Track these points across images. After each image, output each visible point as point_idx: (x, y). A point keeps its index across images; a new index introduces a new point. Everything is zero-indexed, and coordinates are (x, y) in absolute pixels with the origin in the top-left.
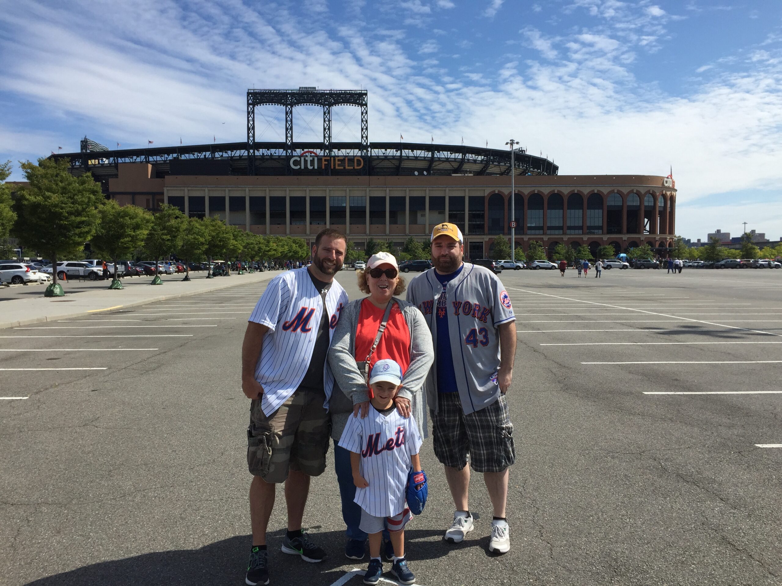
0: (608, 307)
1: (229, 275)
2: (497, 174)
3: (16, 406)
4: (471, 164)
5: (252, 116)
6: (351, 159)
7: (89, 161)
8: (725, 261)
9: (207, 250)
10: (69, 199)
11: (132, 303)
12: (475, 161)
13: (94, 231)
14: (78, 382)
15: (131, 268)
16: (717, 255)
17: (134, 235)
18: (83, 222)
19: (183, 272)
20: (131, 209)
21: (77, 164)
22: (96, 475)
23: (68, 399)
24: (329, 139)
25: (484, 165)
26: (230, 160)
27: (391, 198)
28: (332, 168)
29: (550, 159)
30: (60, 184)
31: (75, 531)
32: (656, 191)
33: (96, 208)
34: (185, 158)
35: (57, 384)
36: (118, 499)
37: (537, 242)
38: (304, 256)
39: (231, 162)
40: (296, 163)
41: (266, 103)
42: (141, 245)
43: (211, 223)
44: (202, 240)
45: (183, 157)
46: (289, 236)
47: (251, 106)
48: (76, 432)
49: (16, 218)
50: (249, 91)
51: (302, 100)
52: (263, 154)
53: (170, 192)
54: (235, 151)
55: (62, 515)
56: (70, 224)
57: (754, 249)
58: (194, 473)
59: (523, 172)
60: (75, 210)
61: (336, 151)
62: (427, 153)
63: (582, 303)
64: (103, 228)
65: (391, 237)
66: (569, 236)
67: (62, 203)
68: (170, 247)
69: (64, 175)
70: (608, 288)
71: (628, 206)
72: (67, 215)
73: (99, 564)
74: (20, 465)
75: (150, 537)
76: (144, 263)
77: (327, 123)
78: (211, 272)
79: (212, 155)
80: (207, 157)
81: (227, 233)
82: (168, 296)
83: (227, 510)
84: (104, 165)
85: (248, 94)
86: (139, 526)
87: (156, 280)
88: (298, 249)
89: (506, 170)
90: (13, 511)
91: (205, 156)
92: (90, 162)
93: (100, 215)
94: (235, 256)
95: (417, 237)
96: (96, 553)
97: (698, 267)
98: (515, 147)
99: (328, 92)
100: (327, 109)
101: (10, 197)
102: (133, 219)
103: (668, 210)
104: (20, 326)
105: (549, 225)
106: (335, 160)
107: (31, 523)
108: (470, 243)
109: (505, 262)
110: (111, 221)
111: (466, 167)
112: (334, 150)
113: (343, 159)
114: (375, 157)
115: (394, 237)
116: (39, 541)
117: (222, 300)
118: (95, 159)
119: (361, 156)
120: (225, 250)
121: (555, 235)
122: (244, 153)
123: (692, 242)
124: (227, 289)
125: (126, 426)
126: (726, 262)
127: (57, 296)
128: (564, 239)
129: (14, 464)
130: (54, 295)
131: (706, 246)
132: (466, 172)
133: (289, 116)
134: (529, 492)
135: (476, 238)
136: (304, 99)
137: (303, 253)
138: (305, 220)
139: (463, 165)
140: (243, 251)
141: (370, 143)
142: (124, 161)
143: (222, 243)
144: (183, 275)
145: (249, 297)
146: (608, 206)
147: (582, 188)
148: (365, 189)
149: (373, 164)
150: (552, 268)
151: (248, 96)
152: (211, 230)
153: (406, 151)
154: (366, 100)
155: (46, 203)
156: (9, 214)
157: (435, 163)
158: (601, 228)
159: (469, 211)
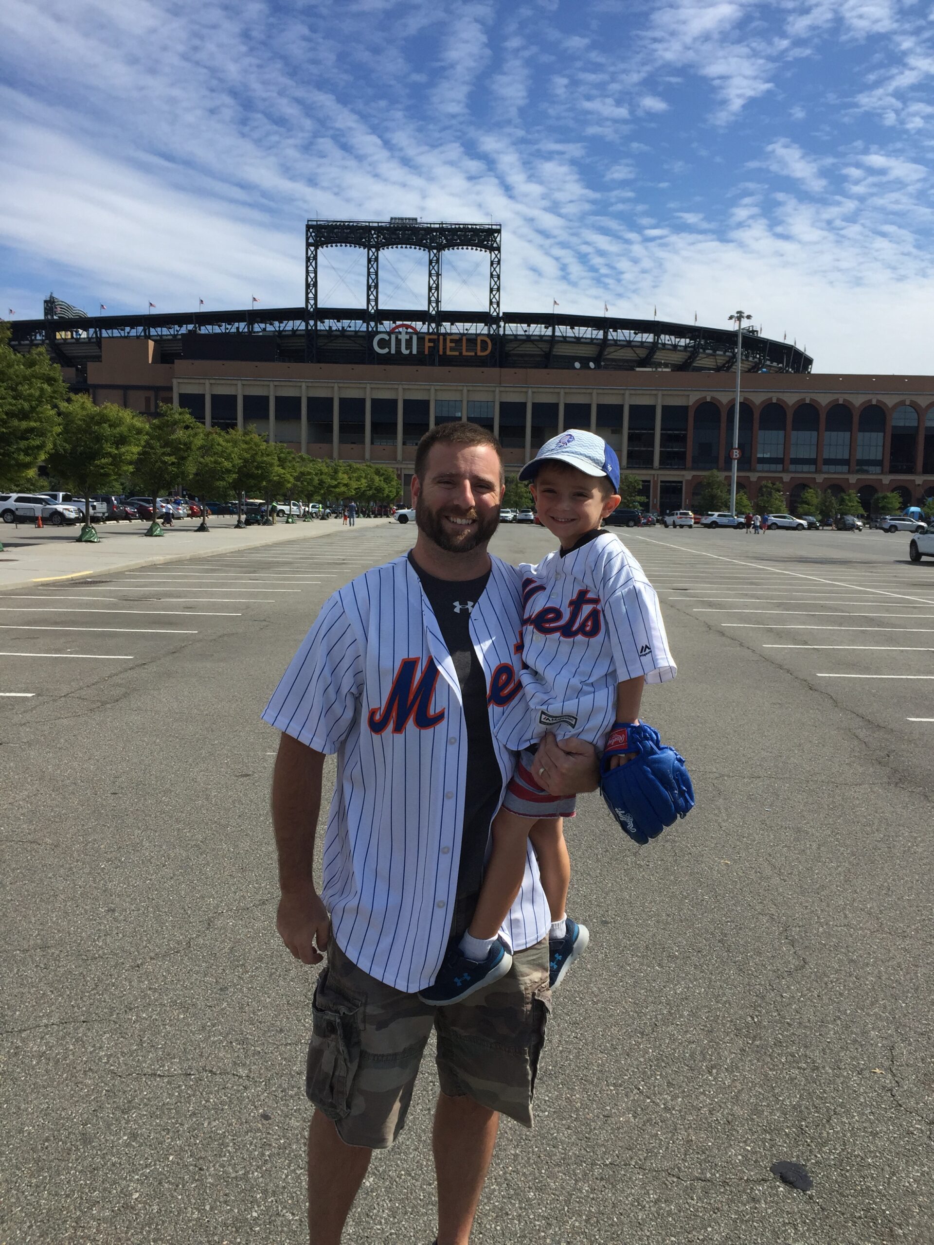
1: (271, 524)
2: (710, 369)
4: (668, 351)
5: (313, 264)
6: (472, 340)
7: (57, 334)
9: (236, 481)
10: (10, 391)
11: (107, 568)
12: (675, 347)
13: (50, 446)
15: (118, 508)
17: (116, 454)
18: (31, 430)
19: (199, 517)
20: (113, 410)
21: (38, 337)
24: (437, 306)
25: (688, 354)
26: (278, 336)
27: (535, 405)
28: (441, 353)
29: (800, 347)
33: (55, 406)
34: (207, 332)
37: (774, 484)
38: (393, 495)
39: (278, 339)
40: (383, 343)
41: (337, 243)
42: (128, 471)
43: (243, 438)
44: (227, 464)
45: (204, 330)
46: (368, 464)
47: (312, 248)
50: (310, 223)
51: (395, 239)
52: (330, 327)
53: (182, 386)
54: (285, 322)
56: (11, 433)
59: (753, 368)
60: (19, 410)
61: (447, 325)
62: (596, 332)
64: (66, 441)
66: (826, 476)
68: (176, 476)
71: (927, 428)
72: (5, 417)
76: (139, 500)
77: (435, 278)
78: (243, 517)
79: (248, 328)
80: (241, 330)
81: (268, 455)
82: (169, 557)
84: (81, 341)
85: (308, 227)
87: (154, 529)
88: (383, 485)
89: (725, 364)
91: (238, 328)
92: (58, 336)
93: (60, 420)
94: (281, 493)
98: (745, 324)
99: (437, 226)
100: (435, 255)
102: (115, 428)
105: (793, 455)
106: (445, 340)
108: (662, 482)
109: (719, 515)
110: (80, 430)
111: (659, 356)
112: (444, 324)
113: (459, 339)
114: (510, 337)
118: (66, 330)
119: (488, 335)
120: (264, 483)
121: (802, 472)
122: (299, 325)
124: (267, 547)
128: (817, 481)
132: (659, 365)
133: (372, 266)
135: (672, 475)
136: (398, 238)
137: (390, 492)
138: (396, 438)
139: (654, 352)
140: (295, 485)
141: (504, 313)
142: (111, 335)
143: (260, 472)
144: (197, 521)
145: (300, 563)
146: (893, 426)
147: (852, 395)
148: (493, 389)
149: (507, 349)
150: (800, 527)
151: (308, 231)
152: (243, 450)
153: (562, 328)
154: (498, 242)
157: (609, 349)
158: (879, 463)
159: (662, 430)
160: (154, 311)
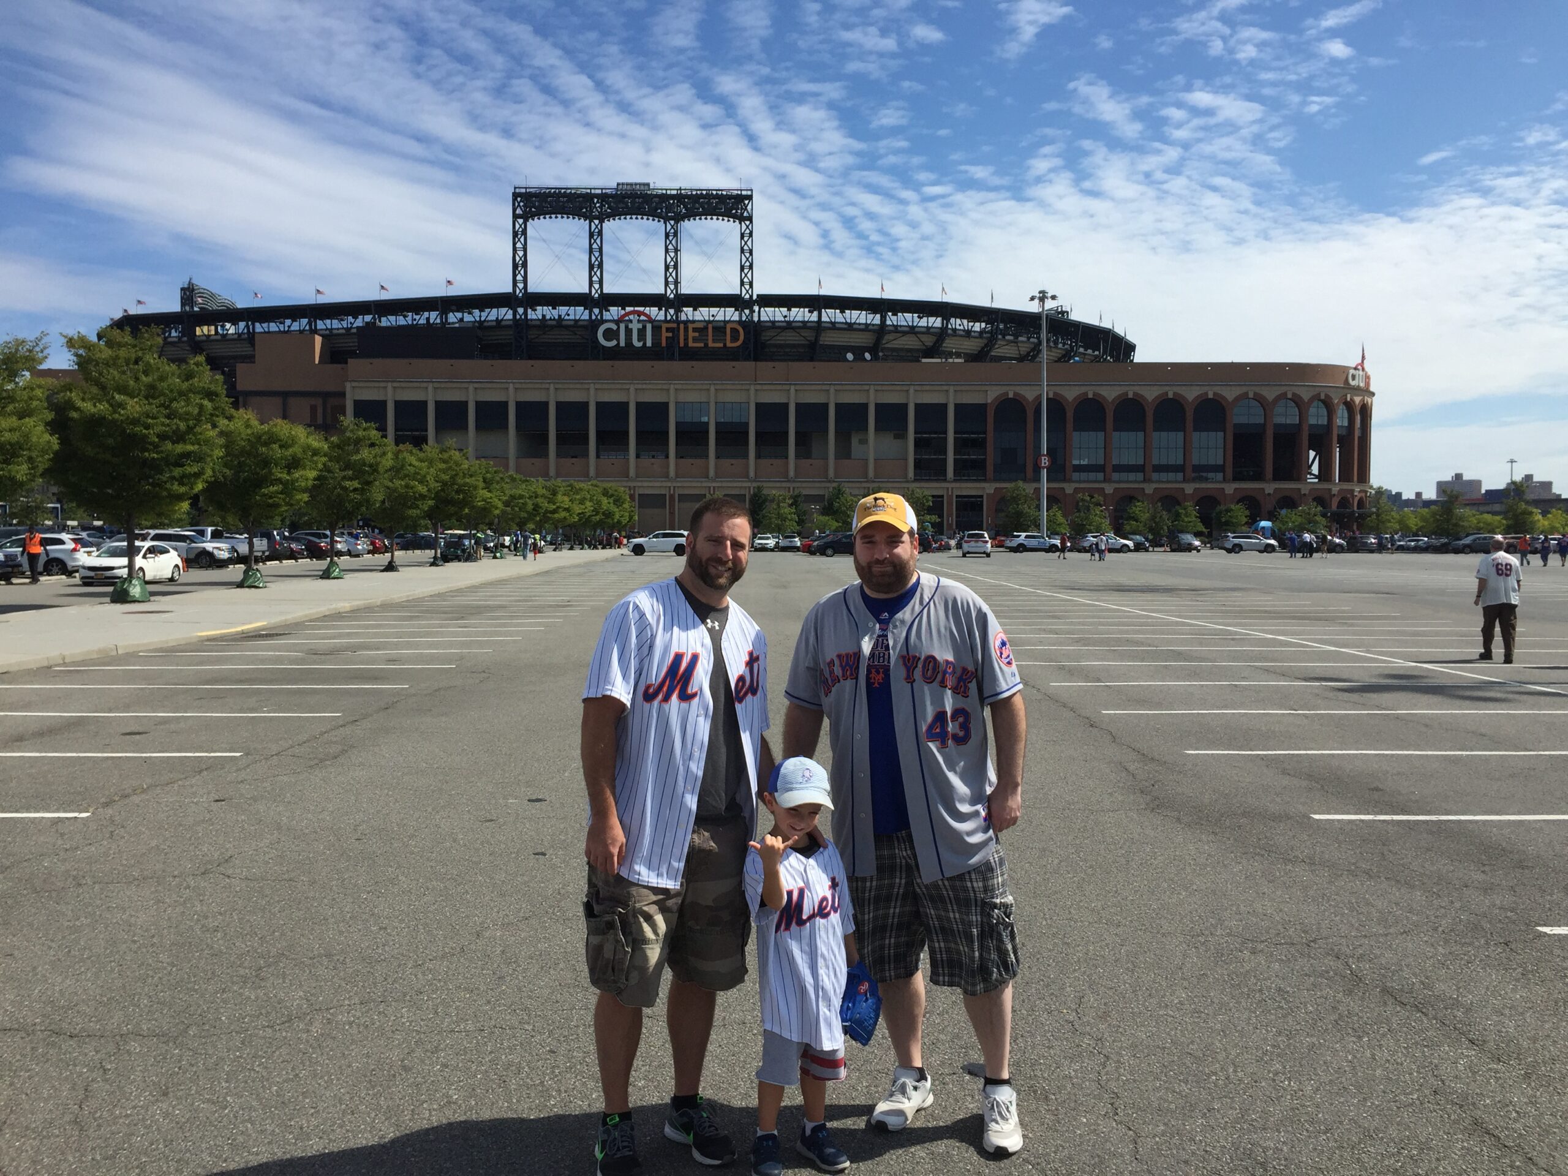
0: (1236, 633)
2: (1014, 359)
3: (66, 831)
4: (960, 339)
5: (522, 240)
6: (720, 328)
7: (198, 329)
8: (1471, 538)
9: (431, 508)
10: (162, 409)
11: (283, 618)
12: (968, 333)
13: (209, 472)
14: (187, 783)
15: (281, 544)
16: (1456, 525)
17: (288, 480)
18: (187, 455)
19: (383, 553)
20: (282, 428)
21: (174, 334)
22: (231, 977)
23: (168, 818)
24: (676, 288)
25: (985, 341)
26: (478, 328)
27: (799, 406)
28: (682, 344)
29: (1119, 330)
30: (144, 378)
31: (197, 1092)
32: (1332, 395)
33: (214, 426)
34: (389, 324)
35: (145, 786)
36: (278, 1028)
37: (1092, 497)
38: (624, 521)
39: (479, 332)
40: (610, 334)
41: (551, 214)
42: (301, 500)
43: (440, 456)
44: (422, 489)
45: (384, 322)
46: (594, 482)
47: (521, 221)
48: (189, 887)
49: (56, 447)
50: (517, 190)
51: (623, 208)
52: (544, 316)
53: (357, 391)
54: (487, 310)
55: (171, 1058)
56: (163, 458)
57: (1531, 513)
58: (424, 974)
59: (1064, 356)
60: (174, 432)
61: (688, 310)
62: (872, 316)
63: (1184, 624)
64: (226, 465)
65: (798, 485)
66: (1155, 486)
67: (148, 416)
68: (359, 505)
69: (151, 361)
70: (1236, 594)
71: (1276, 426)
72: (157, 440)
74: (83, 955)
76: (307, 534)
77: (672, 254)
78: (440, 553)
79: (441, 319)
80: (431, 321)
81: (471, 476)
83: (491, 1052)
84: (228, 337)
85: (515, 196)
86: (322, 1082)
87: (331, 570)
88: (613, 508)
89: (1029, 352)
90: (74, 1049)
91: (428, 319)
92: (198, 331)
93: (222, 441)
94: (487, 521)
95: (850, 485)
97: (1417, 550)
98: (1049, 304)
99: (674, 192)
100: (672, 227)
101: (46, 404)
102: (286, 448)
103: (1357, 433)
104: (64, 664)
105: (1115, 461)
106: (686, 329)
107: (110, 1075)
108: (957, 496)
109: (1027, 537)
110: (243, 452)
111: (949, 344)
112: (685, 309)
113: (704, 328)
114: (766, 324)
115: (804, 485)
116: (129, 1112)
117: (463, 613)
118: (209, 325)
119: (740, 322)
120: (467, 510)
121: (1128, 482)
122: (505, 314)
123: (1404, 497)
124: (473, 589)
125: (286, 876)
126: (1475, 540)
127: (135, 601)
128: (1147, 492)
129: (70, 951)
130: (129, 599)
131: (1433, 507)
132: (950, 354)
133: (595, 241)
134: (1088, 1022)
135: (969, 488)
136: (627, 207)
137: (622, 516)
138: (627, 450)
139: (943, 340)
140: (504, 512)
141: (758, 296)
142: (266, 330)
143: (461, 496)
144: (383, 559)
145: (516, 606)
146: (1235, 424)
147: (1184, 388)
148: (747, 387)
149: (763, 338)
150: (1124, 549)
151: (514, 200)
152: (440, 470)
153: (830, 312)
154: (749, 210)
155: (116, 416)
156: (44, 439)
157: (887, 337)
158: (1220, 469)
159: (955, 433)
160: (322, 300)
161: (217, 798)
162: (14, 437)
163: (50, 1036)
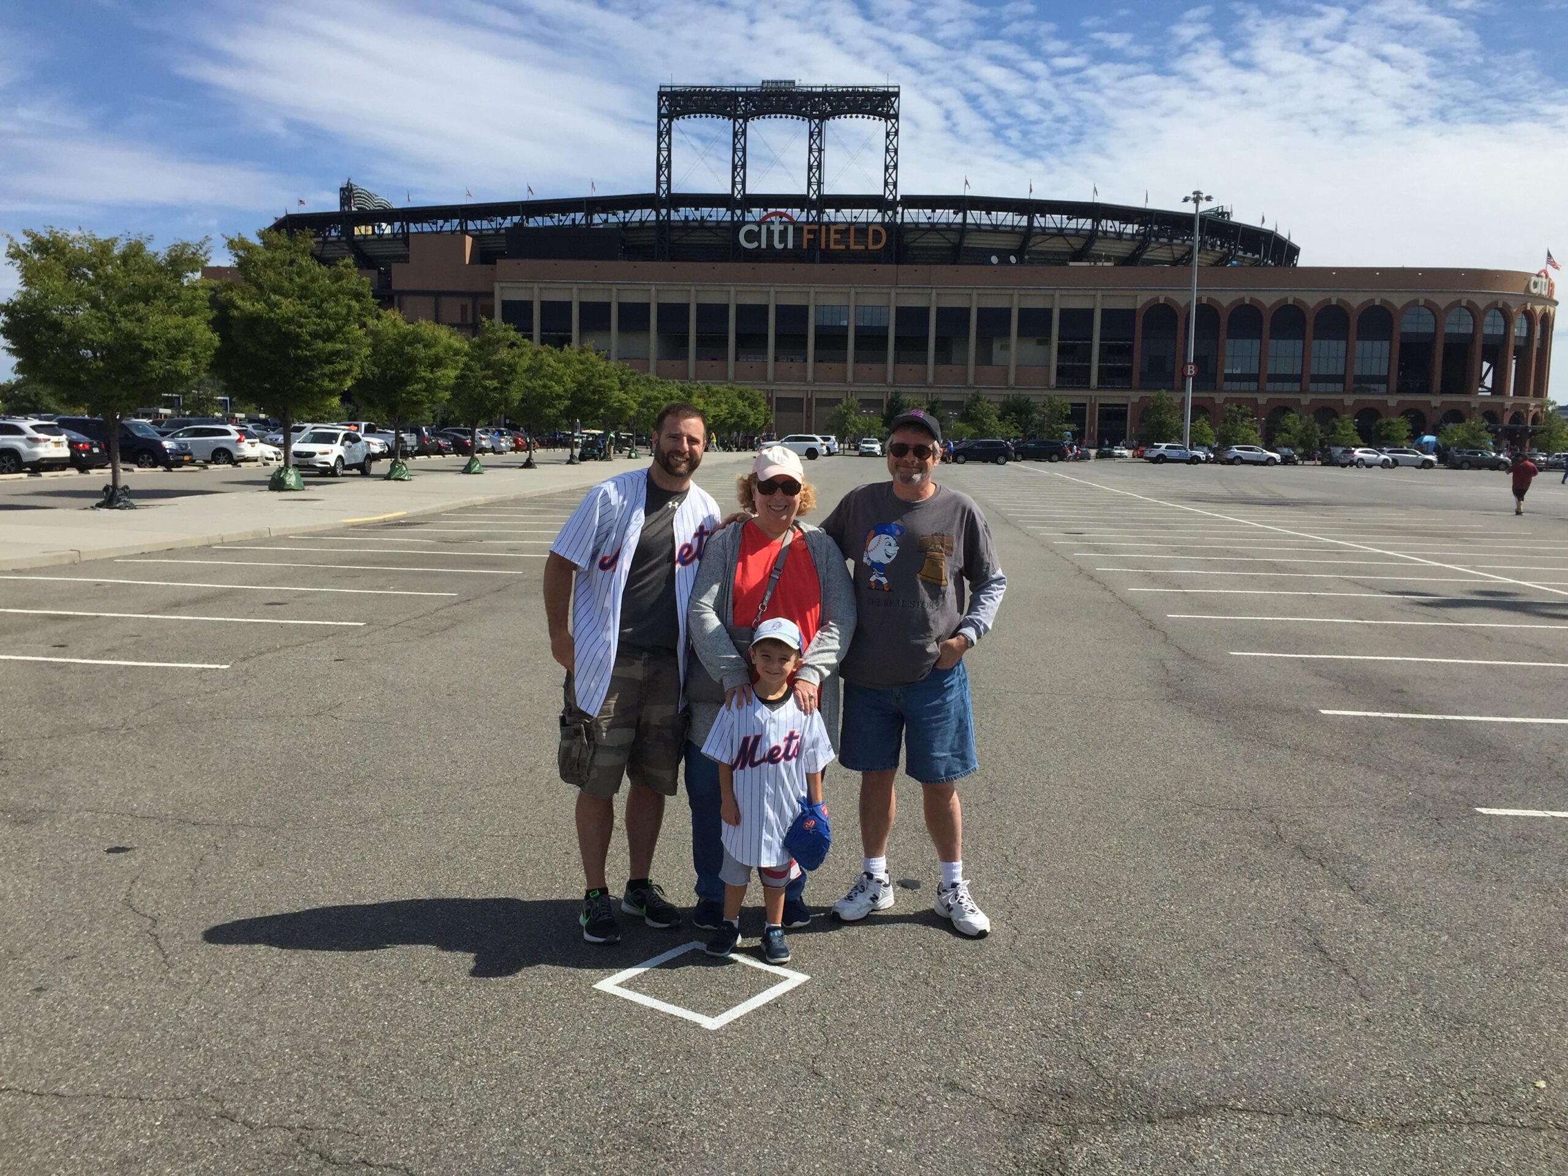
0: (1346, 547)
1: (610, 460)
2: (1164, 263)
3: (208, 679)
4: (1110, 241)
5: (667, 140)
6: (862, 230)
7: (356, 229)
9: (568, 408)
10: (314, 309)
11: (423, 508)
12: (1119, 235)
13: (357, 370)
14: (314, 645)
15: (429, 440)
17: (431, 379)
18: (337, 353)
19: (524, 451)
20: (427, 328)
21: (333, 233)
22: (326, 790)
23: (294, 671)
24: (819, 188)
25: (1137, 244)
26: (623, 229)
27: (940, 310)
28: (823, 246)
29: (1283, 233)
30: (297, 280)
31: (285, 865)
32: (1511, 303)
33: (363, 325)
34: (536, 225)
35: (278, 646)
36: (355, 826)
37: (1239, 407)
38: (760, 424)
39: (623, 233)
40: (751, 236)
41: (696, 113)
42: (443, 397)
43: (579, 357)
44: (558, 389)
45: (532, 223)
46: (731, 385)
47: (665, 120)
48: (302, 725)
49: (217, 344)
50: (663, 89)
51: (767, 107)
52: (686, 217)
53: (506, 291)
54: (631, 211)
55: (269, 842)
56: (314, 356)
58: (479, 795)
59: (1221, 260)
60: (324, 330)
61: (831, 211)
62: (1019, 217)
63: (1296, 537)
64: (374, 364)
65: (937, 391)
66: (1313, 397)
67: (301, 316)
68: (498, 404)
69: (304, 263)
70: (1366, 509)
71: (1448, 335)
72: (309, 338)
73: (314, 910)
74: (210, 769)
75: (395, 880)
76: (454, 431)
77: (816, 154)
78: (577, 451)
79: (587, 220)
80: (577, 222)
81: (607, 377)
82: (491, 497)
83: (518, 851)
84: (384, 237)
85: (661, 94)
86: (382, 864)
87: (473, 465)
88: (748, 411)
89: (1182, 258)
90: (196, 832)
91: (574, 220)
92: (356, 232)
93: (369, 340)
94: (621, 421)
95: (988, 391)
96: (312, 896)
98: (1204, 206)
99: (820, 90)
100: (817, 126)
101: (208, 304)
102: (430, 349)
103: (1536, 344)
104: (223, 544)
105: (1271, 371)
106: (828, 230)
107: (221, 851)
108: (1100, 405)
109: (1167, 447)
110: (390, 351)
111: (1099, 247)
112: (827, 210)
113: (845, 230)
114: (909, 226)
115: (943, 391)
116: (231, 875)
118: (366, 225)
119: (882, 224)
120: (602, 410)
121: (1283, 392)
122: (649, 215)
125: (383, 720)
127: (290, 489)
128: (1302, 403)
129: (200, 766)
130: (285, 487)
132: (1099, 258)
133: (739, 141)
135: (1114, 397)
136: (771, 105)
137: (757, 419)
138: (766, 353)
139: (1093, 243)
140: (639, 413)
141: (902, 197)
142: (420, 230)
143: (597, 397)
144: (523, 456)
146: (1402, 333)
147: (1349, 294)
148: (888, 291)
149: (905, 240)
150: (1270, 462)
151: (659, 99)
152: (577, 371)
153: (976, 213)
154: (896, 107)
155: (272, 315)
156: (206, 336)
157: (1033, 240)
158: (1384, 380)
159: (1101, 339)
160: (473, 200)
161: (337, 658)
162: (180, 334)
163: (179, 823)
